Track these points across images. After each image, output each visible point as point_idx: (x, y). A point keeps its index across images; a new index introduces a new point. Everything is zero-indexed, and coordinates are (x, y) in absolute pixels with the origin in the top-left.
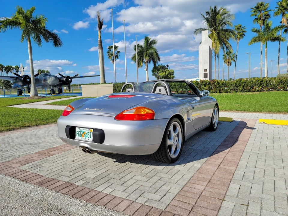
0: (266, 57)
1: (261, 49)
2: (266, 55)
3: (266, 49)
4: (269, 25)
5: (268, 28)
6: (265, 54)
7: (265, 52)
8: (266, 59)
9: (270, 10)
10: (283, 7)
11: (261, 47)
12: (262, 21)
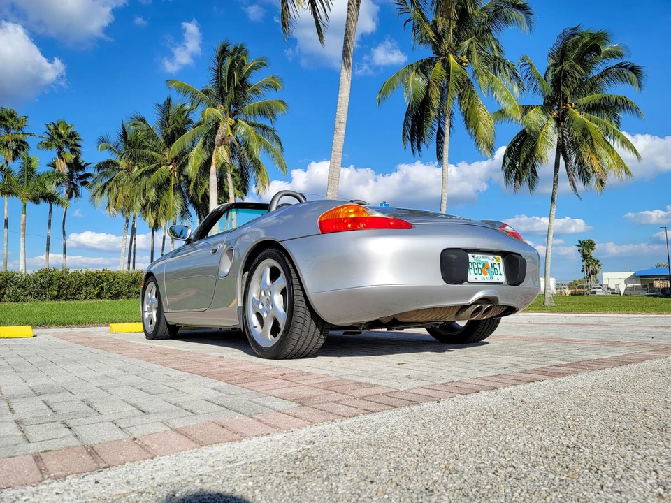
0: (22, 233)
1: (6, 213)
2: (24, 230)
3: (23, 216)
4: (33, 165)
5: (31, 170)
6: (21, 228)
7: (22, 222)
8: (22, 239)
9: (31, 134)
10: (60, 136)
11: (6, 210)
12: (11, 152)
